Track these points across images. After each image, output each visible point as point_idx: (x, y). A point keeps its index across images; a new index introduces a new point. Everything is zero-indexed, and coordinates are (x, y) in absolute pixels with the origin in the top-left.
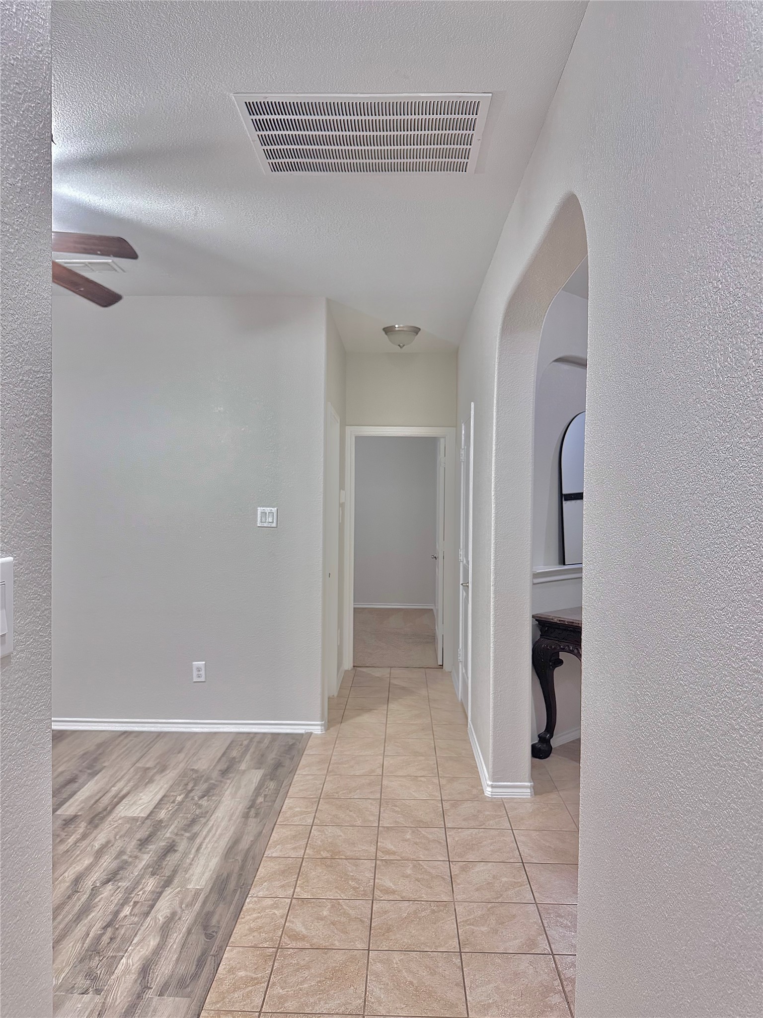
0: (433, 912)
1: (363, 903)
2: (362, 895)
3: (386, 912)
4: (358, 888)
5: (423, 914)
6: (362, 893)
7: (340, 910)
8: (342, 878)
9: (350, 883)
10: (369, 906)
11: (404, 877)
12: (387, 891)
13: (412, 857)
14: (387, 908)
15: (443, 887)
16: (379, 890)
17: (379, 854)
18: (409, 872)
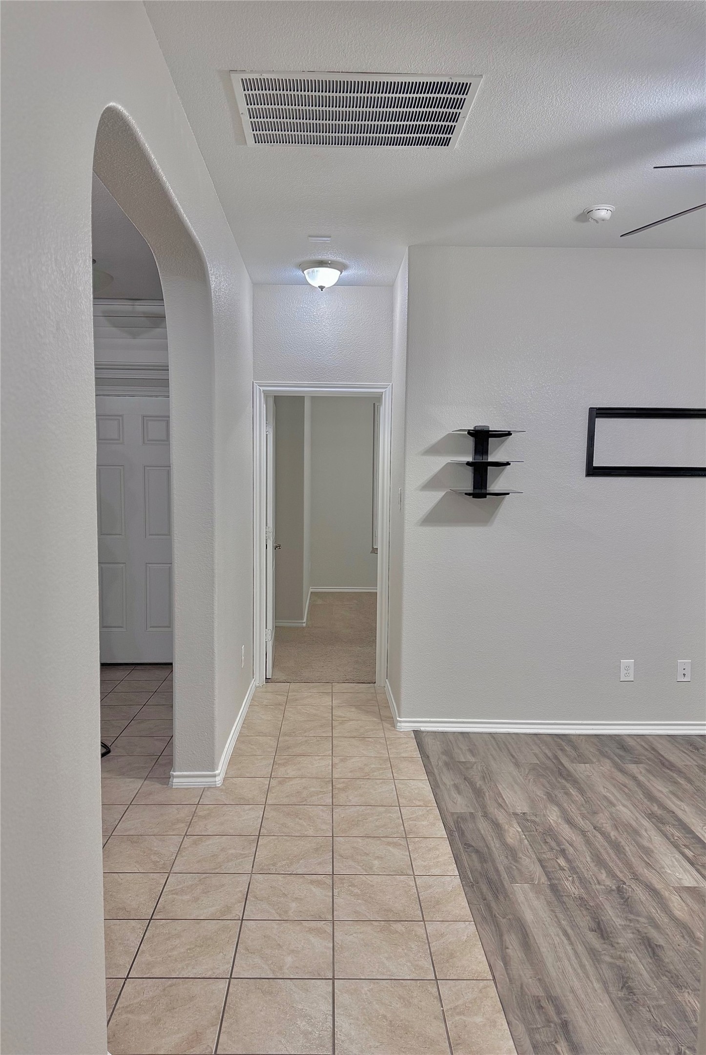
0: (274, 865)
1: (342, 871)
2: (344, 879)
3: (320, 864)
4: (350, 886)
5: (284, 863)
6: (344, 881)
7: (363, 865)
8: (370, 897)
9: (359, 891)
10: (336, 869)
11: (300, 899)
12: (319, 883)
13: (288, 924)
14: (318, 867)
15: (259, 888)
16: (327, 884)
17: (329, 929)
18: (294, 905)
